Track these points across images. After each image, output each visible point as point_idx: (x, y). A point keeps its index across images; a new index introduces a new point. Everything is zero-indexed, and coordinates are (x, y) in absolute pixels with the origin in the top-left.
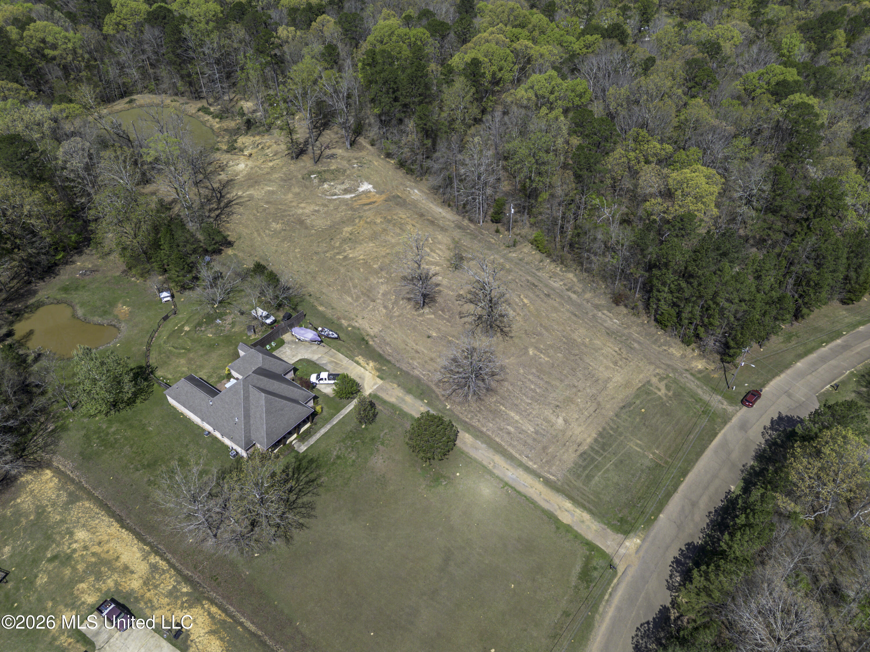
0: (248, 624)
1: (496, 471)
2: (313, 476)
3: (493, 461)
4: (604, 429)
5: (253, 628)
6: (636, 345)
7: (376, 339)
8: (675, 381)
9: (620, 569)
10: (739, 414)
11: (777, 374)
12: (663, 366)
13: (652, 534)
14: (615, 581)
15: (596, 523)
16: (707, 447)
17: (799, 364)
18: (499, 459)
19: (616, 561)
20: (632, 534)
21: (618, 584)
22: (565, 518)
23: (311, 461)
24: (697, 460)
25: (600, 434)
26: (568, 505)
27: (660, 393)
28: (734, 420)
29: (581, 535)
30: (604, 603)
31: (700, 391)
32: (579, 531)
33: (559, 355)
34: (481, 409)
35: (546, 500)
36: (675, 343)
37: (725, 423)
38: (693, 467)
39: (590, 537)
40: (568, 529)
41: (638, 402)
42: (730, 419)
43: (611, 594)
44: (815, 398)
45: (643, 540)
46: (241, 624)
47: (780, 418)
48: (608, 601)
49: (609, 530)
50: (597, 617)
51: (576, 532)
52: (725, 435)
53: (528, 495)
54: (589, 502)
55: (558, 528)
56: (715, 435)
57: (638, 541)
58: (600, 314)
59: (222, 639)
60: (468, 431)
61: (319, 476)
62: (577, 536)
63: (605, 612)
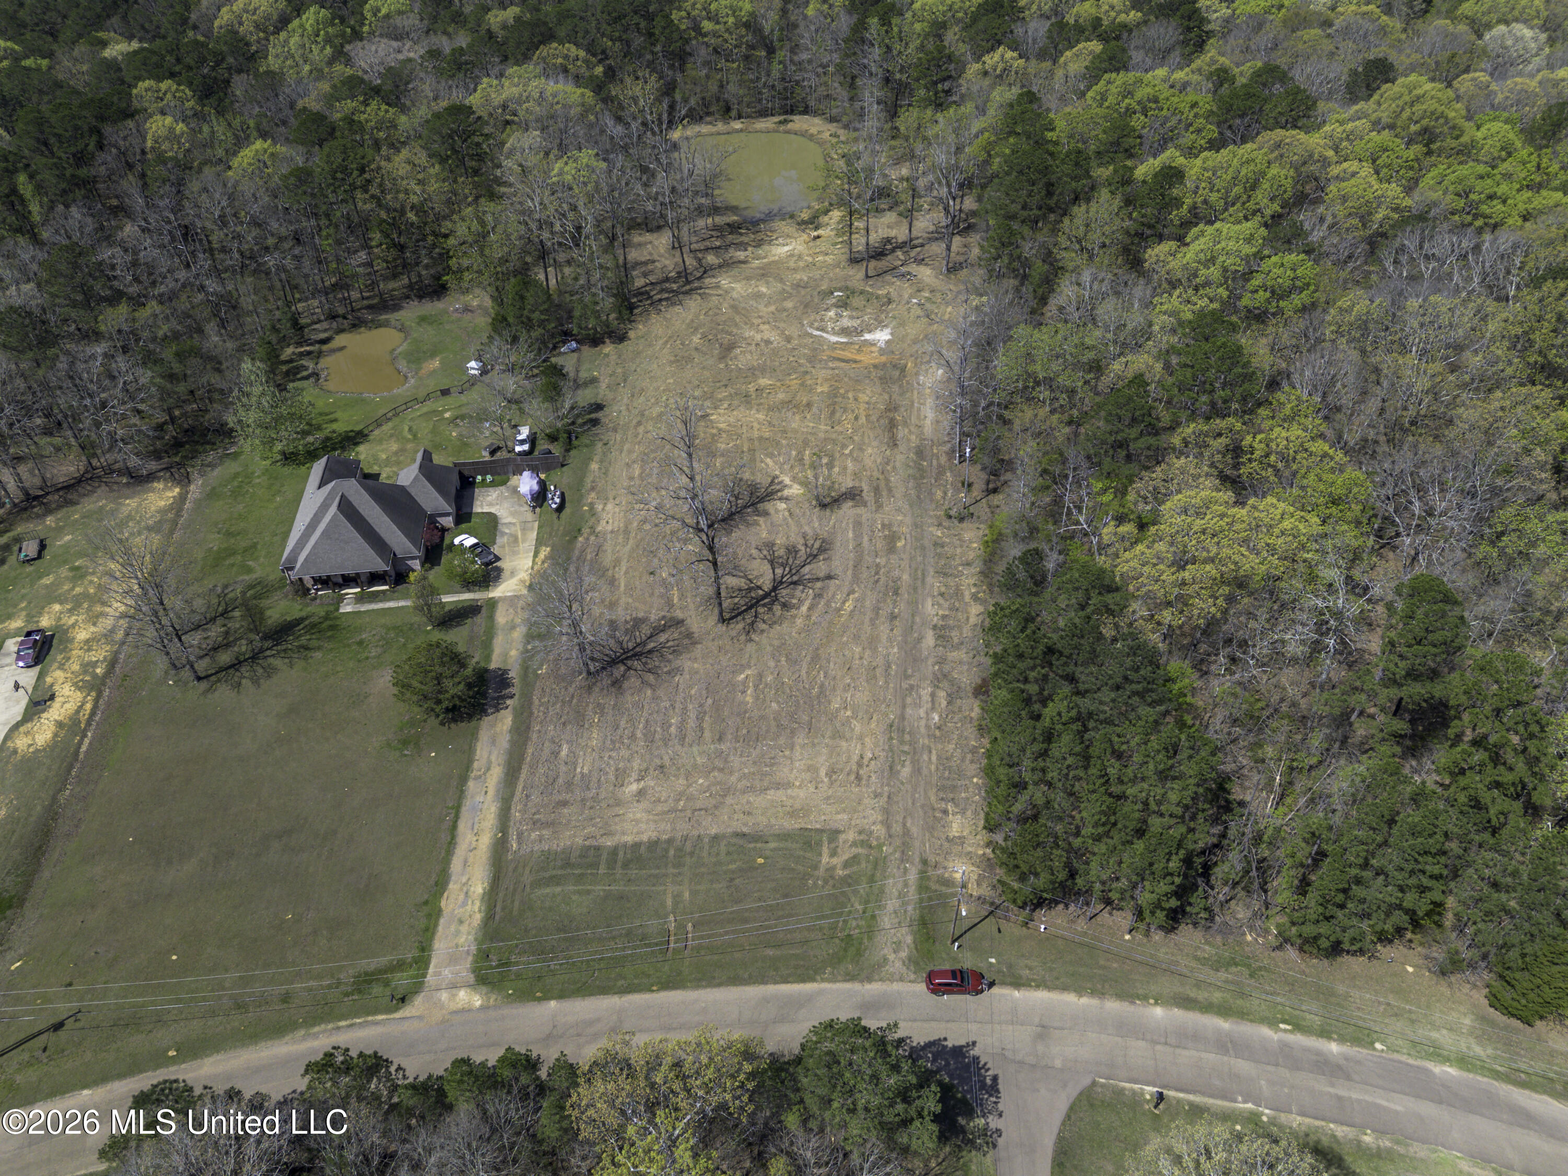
0: (87, 741)
1: (471, 784)
2: (314, 643)
3: (488, 769)
4: (670, 841)
5: (84, 748)
6: (906, 771)
7: (593, 538)
8: (879, 863)
9: (406, 1012)
10: (896, 986)
11: (1080, 992)
12: (897, 828)
13: (506, 1011)
14: (380, 1017)
15: (471, 938)
16: (764, 983)
17: (1159, 1011)
18: (496, 774)
19: (419, 1000)
20: (484, 989)
21: (376, 1023)
22: (451, 903)
23: (332, 628)
24: (719, 985)
25: (653, 845)
26: (479, 888)
27: (825, 859)
28: (874, 988)
29: (433, 934)
30: (330, 1026)
31: (892, 904)
32: (440, 928)
33: (774, 705)
34: (570, 701)
35: (465, 862)
36: (975, 813)
37: (850, 977)
38: (697, 987)
39: (440, 946)
40: (434, 914)
41: (772, 845)
42: (869, 979)
43: (351, 1025)
44: (1087, 1081)
45: (483, 1008)
46: (84, 736)
47: (959, 1052)
48: (338, 1028)
49: (470, 958)
50: (302, 1032)
51: (436, 925)
52: (820, 992)
53: (459, 839)
54: (503, 909)
55: (426, 903)
56: (803, 980)
57: (478, 1003)
58: (926, 692)
59: (56, 735)
60: (517, 715)
61: (319, 648)
62: (429, 931)
63: (316, 1036)
